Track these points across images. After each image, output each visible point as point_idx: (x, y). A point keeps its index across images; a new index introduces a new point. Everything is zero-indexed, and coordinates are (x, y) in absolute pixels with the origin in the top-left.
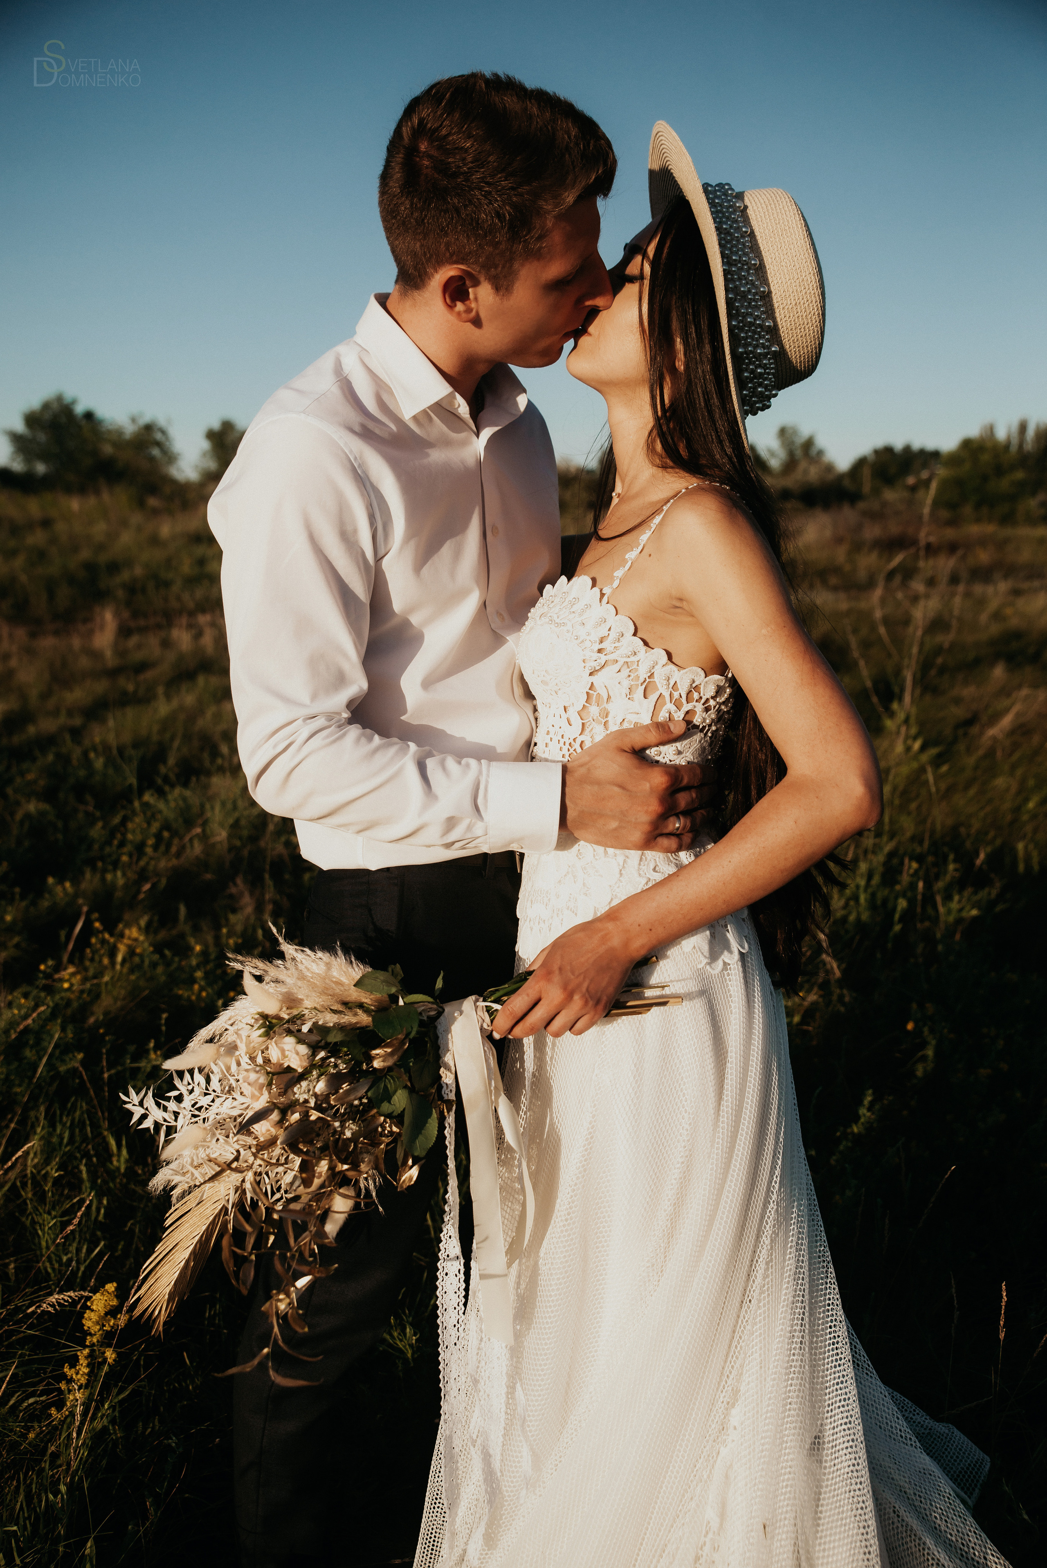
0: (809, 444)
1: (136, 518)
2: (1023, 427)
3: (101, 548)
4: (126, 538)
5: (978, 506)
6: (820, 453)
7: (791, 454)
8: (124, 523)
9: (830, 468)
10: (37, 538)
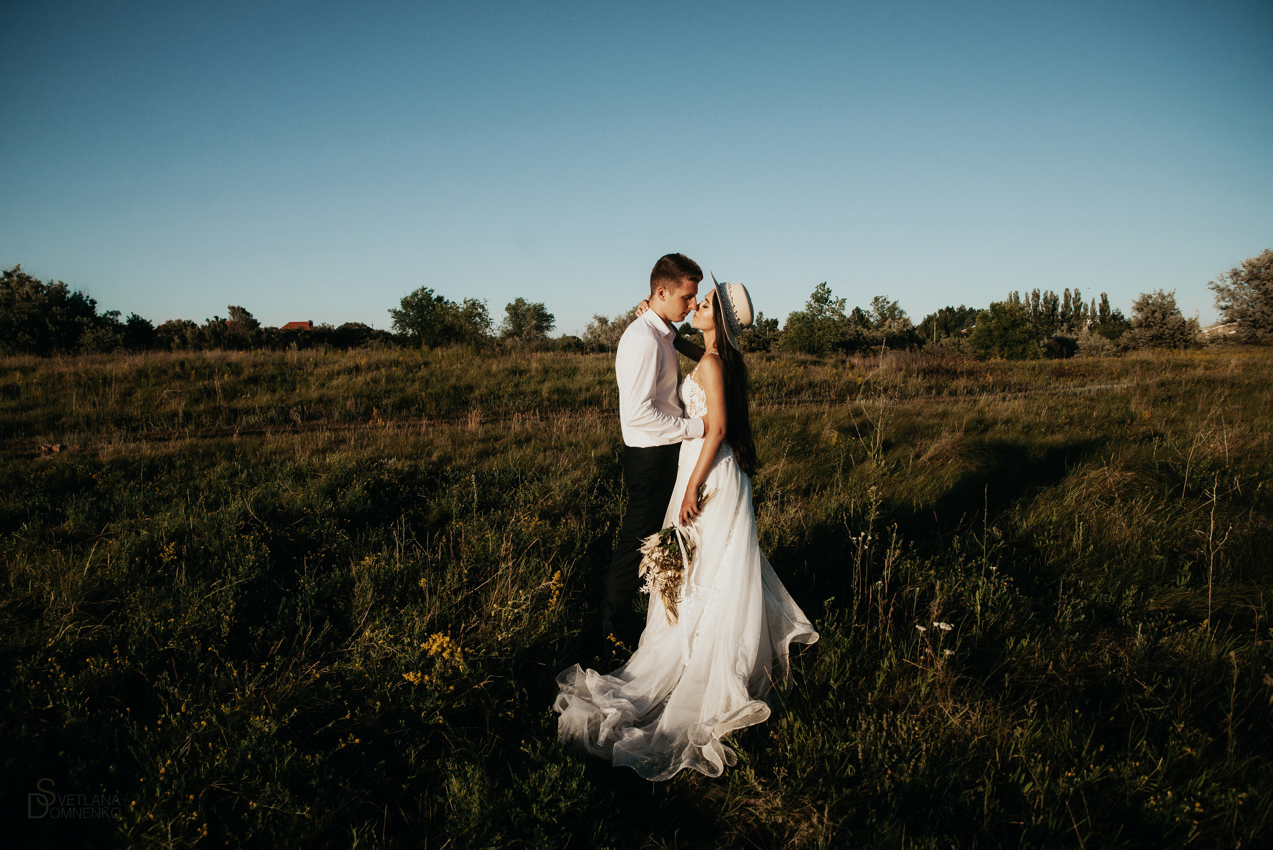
0: (894, 308)
1: (477, 361)
2: (1036, 296)
3: (459, 378)
4: (473, 372)
5: (1001, 348)
6: (901, 312)
7: (882, 314)
8: (470, 364)
9: (906, 322)
10: (423, 372)
